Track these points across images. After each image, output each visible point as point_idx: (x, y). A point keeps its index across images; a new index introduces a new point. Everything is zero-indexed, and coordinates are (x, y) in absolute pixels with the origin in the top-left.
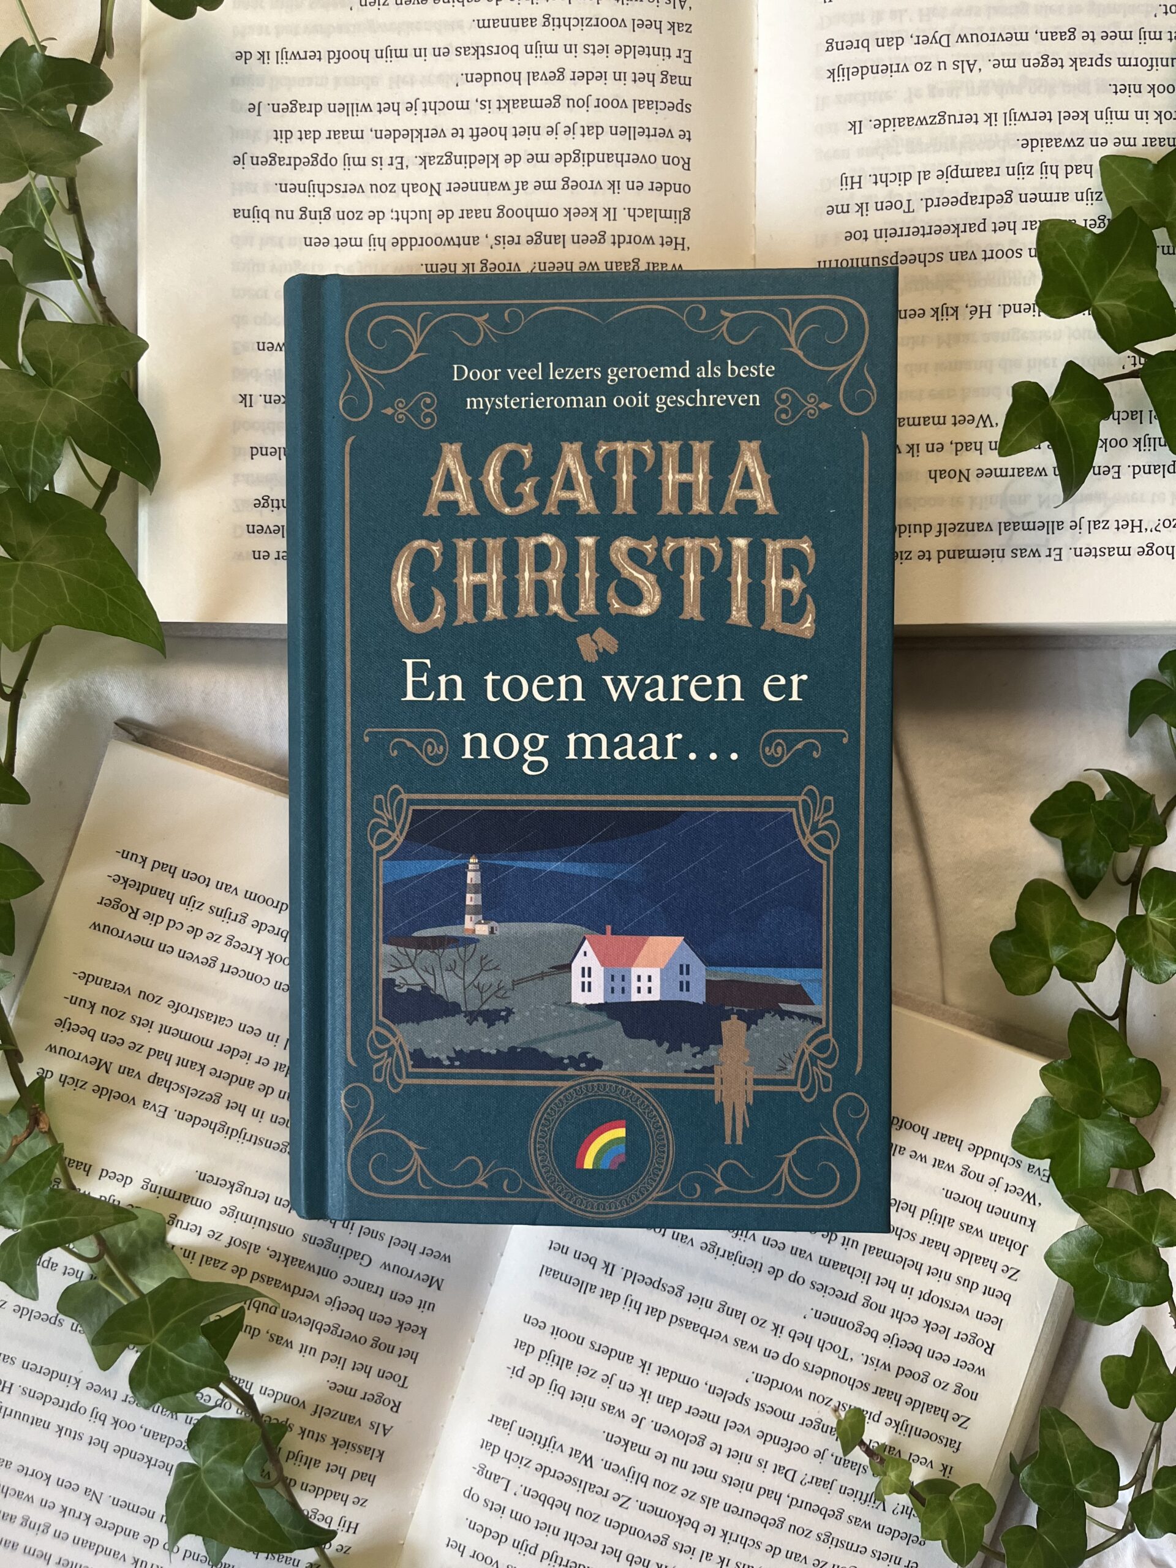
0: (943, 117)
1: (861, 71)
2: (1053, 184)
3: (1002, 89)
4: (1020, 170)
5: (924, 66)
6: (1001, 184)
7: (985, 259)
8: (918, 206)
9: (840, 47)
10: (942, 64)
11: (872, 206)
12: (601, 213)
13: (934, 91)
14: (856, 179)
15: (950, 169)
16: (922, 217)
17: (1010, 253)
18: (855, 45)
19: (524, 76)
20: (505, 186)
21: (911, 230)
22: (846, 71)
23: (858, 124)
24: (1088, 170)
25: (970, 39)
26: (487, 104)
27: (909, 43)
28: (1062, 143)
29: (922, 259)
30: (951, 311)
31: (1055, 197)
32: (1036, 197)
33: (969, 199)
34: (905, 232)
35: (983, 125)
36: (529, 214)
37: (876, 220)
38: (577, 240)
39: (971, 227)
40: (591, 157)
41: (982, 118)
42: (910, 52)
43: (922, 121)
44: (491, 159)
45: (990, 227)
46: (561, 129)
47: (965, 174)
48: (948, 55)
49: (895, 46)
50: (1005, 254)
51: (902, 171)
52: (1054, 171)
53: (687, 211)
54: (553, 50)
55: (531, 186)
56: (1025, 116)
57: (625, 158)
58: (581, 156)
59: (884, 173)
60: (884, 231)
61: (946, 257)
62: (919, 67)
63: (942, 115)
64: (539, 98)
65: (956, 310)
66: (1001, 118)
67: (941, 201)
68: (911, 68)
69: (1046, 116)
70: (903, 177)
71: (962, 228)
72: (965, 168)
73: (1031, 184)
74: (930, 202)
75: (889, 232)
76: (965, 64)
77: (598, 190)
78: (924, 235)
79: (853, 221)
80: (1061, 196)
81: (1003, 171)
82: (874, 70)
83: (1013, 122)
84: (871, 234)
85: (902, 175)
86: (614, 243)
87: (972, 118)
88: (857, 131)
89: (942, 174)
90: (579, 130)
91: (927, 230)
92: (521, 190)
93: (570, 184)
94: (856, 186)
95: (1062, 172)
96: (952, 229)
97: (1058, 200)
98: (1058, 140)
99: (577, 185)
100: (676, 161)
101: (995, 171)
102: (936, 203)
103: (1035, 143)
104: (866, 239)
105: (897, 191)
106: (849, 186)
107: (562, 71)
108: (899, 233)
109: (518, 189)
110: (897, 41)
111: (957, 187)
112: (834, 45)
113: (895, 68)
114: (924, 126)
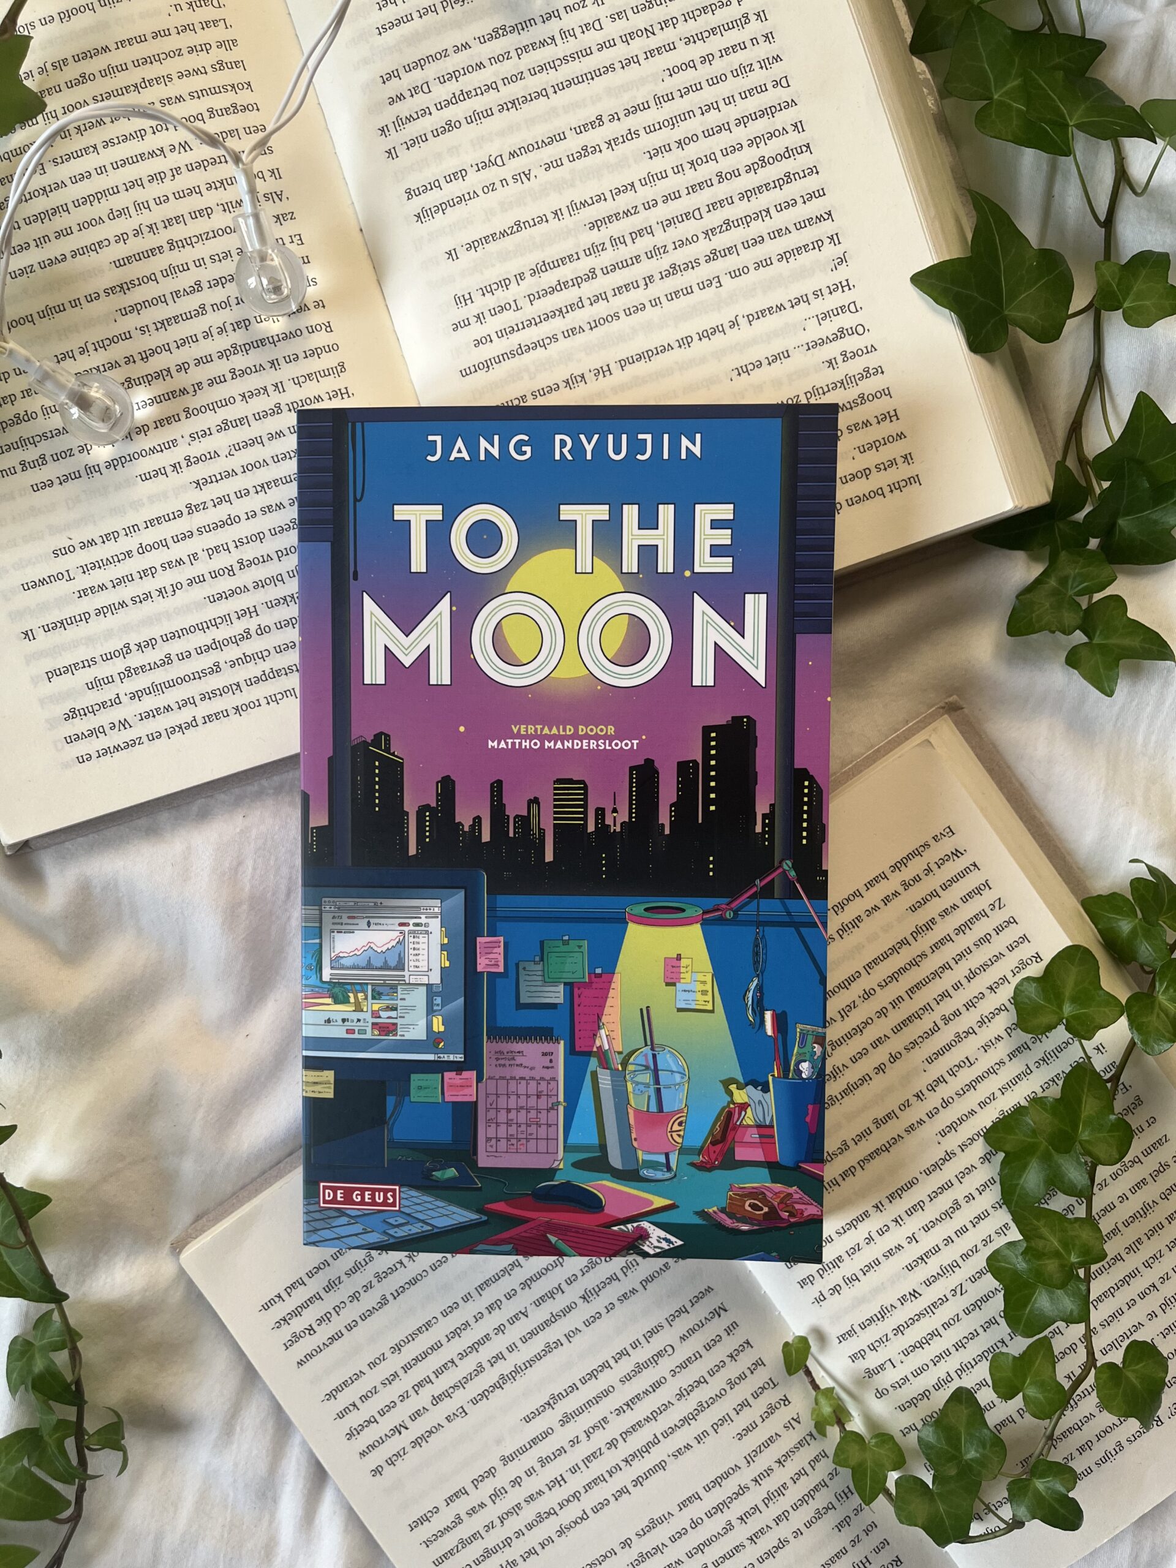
0: (519, 226)
1: (442, 208)
2: (625, 252)
3: (559, 187)
4: (594, 249)
5: (490, 188)
6: (584, 265)
7: (591, 329)
8: (524, 303)
9: (417, 193)
10: (504, 182)
11: (487, 314)
12: (270, 389)
13: (505, 206)
14: (467, 297)
15: (539, 266)
16: (529, 311)
17: (610, 319)
18: (429, 188)
19: (169, 297)
20: (183, 392)
21: (525, 324)
22: (429, 211)
23: (453, 252)
24: (649, 231)
25: (519, 153)
26: (146, 329)
27: (471, 172)
28: (621, 215)
29: (542, 344)
30: (579, 379)
31: (630, 262)
32: (615, 267)
33: (561, 286)
34: (521, 326)
35: (554, 223)
36: (211, 408)
37: (493, 324)
38: (258, 417)
39: (572, 307)
40: (247, 346)
41: (550, 216)
42: (475, 180)
43: (504, 234)
44: (165, 373)
45: (586, 303)
46: (214, 331)
47: (552, 266)
48: (507, 172)
49: (461, 178)
50: (606, 320)
51: (501, 279)
52: (622, 241)
53: (342, 365)
54: (185, 268)
55: (205, 385)
56: (584, 204)
57: (276, 339)
58: (238, 348)
59: (487, 284)
60: (503, 332)
61: (560, 336)
62: (486, 190)
63: (518, 224)
64: (187, 311)
65: (583, 377)
66: (565, 211)
67: (541, 293)
68: (480, 192)
69: (602, 198)
70: (504, 283)
71: (564, 310)
72: (550, 261)
73: (608, 257)
74: (532, 297)
75: (508, 331)
76: (522, 175)
77: (262, 371)
78: (536, 324)
79: (477, 330)
80: (634, 259)
81: (581, 254)
82: (452, 203)
83: (576, 212)
84: (494, 337)
85: (503, 282)
86: (290, 410)
87: (543, 219)
88: (455, 257)
89: (534, 272)
90: (229, 328)
91: (538, 320)
92: (198, 391)
93: (237, 373)
94: (469, 302)
95: (628, 240)
96: (557, 313)
97: (633, 264)
98: (617, 215)
99: (244, 372)
100: (318, 327)
101: (575, 257)
102: (537, 296)
103: (599, 223)
104: (491, 341)
105: (503, 296)
106: (463, 304)
107: (198, 284)
108: (516, 328)
109: (195, 391)
110: (461, 174)
111: (550, 278)
112: (412, 193)
113: (467, 197)
114: (506, 238)
